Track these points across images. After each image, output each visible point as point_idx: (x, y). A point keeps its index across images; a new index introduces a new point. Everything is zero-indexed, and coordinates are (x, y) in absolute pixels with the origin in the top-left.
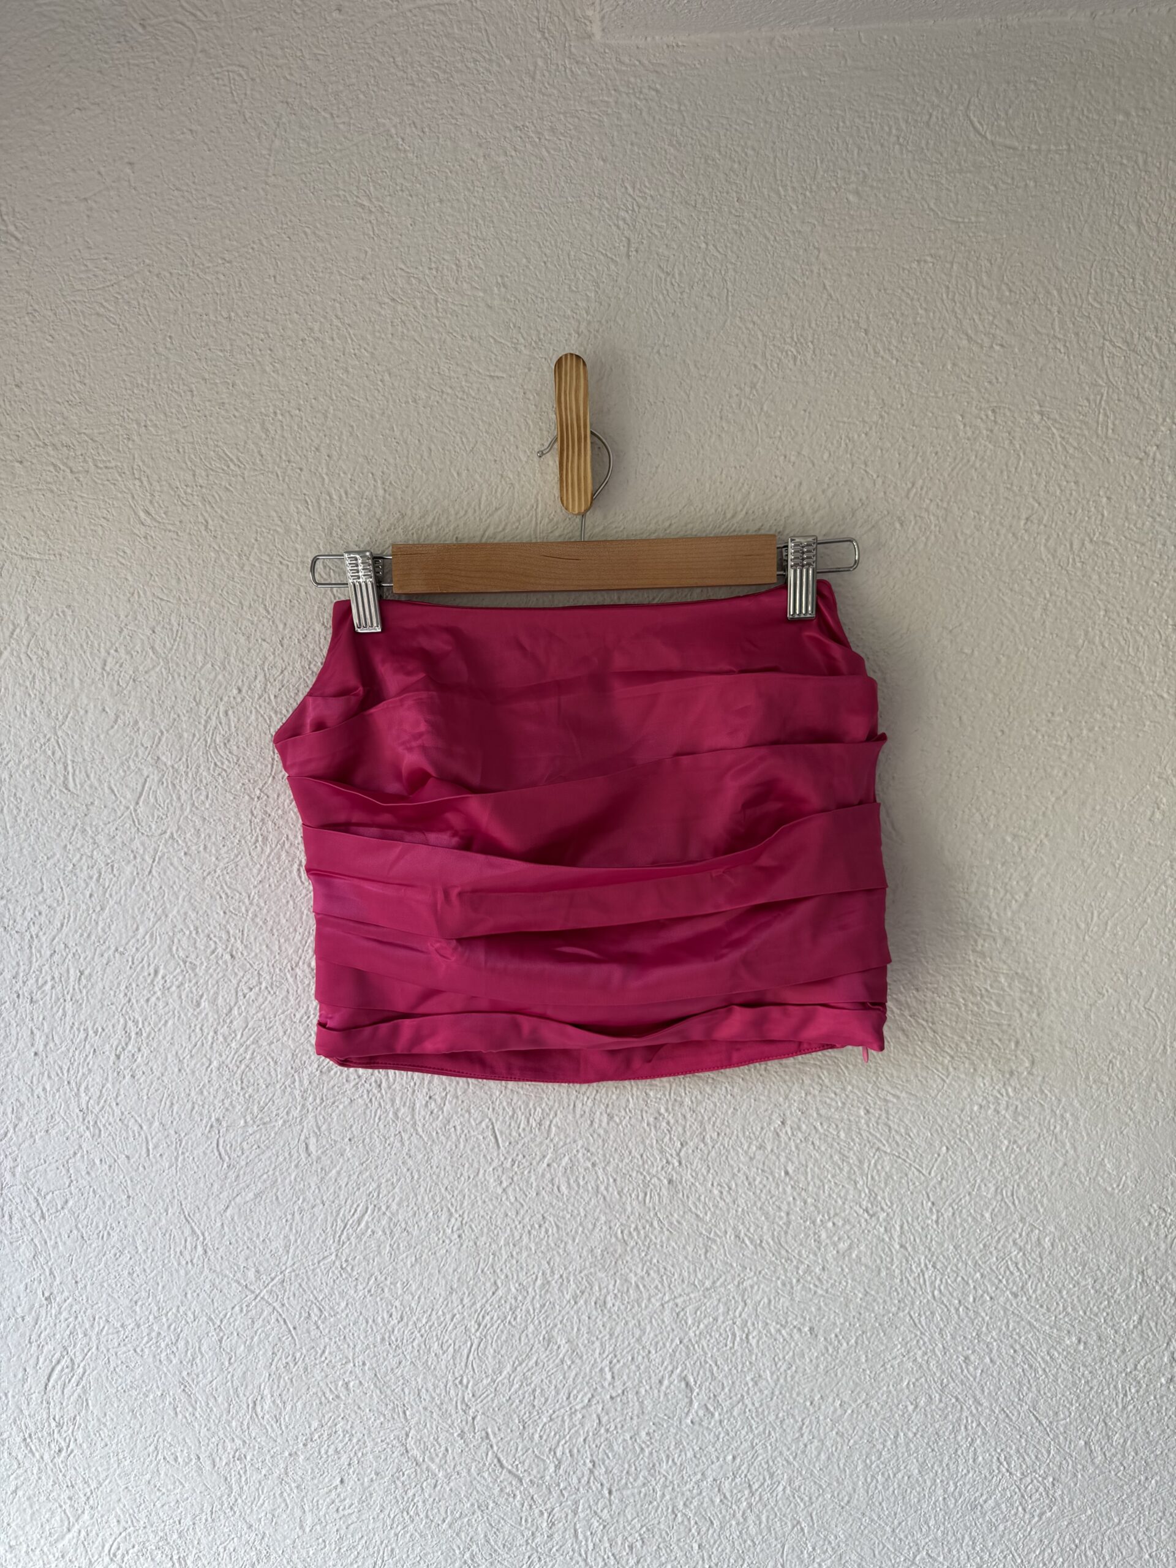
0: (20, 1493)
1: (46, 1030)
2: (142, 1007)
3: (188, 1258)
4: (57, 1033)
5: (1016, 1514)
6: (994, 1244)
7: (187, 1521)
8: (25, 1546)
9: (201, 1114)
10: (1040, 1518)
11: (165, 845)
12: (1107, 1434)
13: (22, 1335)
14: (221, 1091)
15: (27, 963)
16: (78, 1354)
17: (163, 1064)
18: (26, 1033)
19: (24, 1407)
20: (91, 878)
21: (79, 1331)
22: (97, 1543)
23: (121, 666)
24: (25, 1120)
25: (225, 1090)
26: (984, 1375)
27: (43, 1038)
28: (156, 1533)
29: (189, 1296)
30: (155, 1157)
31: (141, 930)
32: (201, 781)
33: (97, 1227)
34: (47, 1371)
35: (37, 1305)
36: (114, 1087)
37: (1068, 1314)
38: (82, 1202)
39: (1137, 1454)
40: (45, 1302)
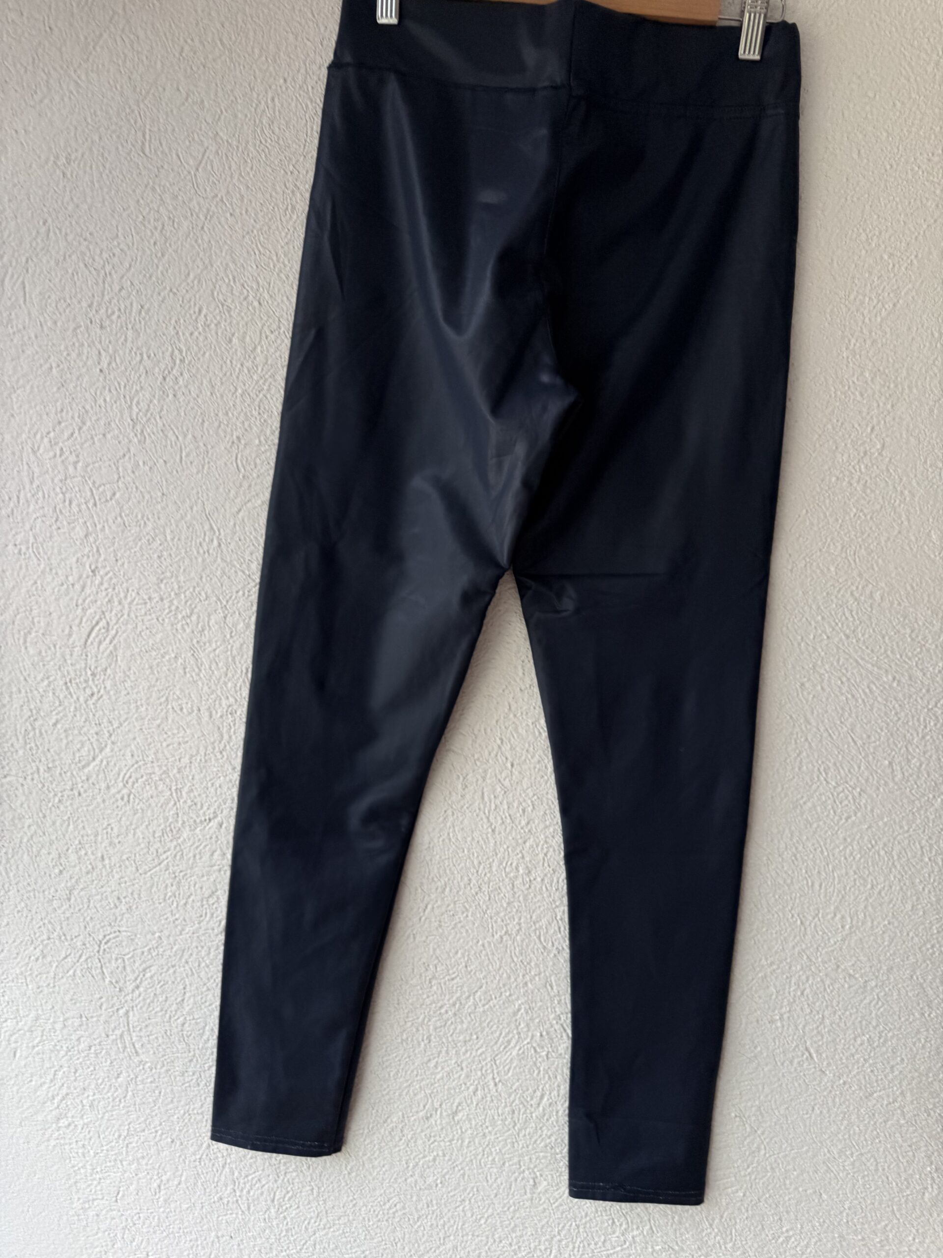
0: (59, 726)
1: (111, 351)
2: (186, 340)
3: (206, 548)
4: (119, 355)
5: (828, 816)
6: (836, 592)
7: (186, 760)
8: (59, 768)
9: (225, 432)
10: (847, 819)
11: (216, 207)
12: (907, 758)
13: (71, 599)
14: (242, 414)
15: (100, 294)
16: (113, 618)
17: (199, 387)
18: (94, 352)
19: (68, 657)
20: (156, 228)
21: (116, 600)
22: (114, 772)
23: (195, 53)
24: (88, 424)
25: (246, 414)
26: (815, 700)
27: (108, 358)
28: (160, 767)
29: (204, 580)
30: (186, 463)
31: (192, 276)
32: (248, 155)
33: (137, 516)
34: (88, 630)
35: (84, 576)
36: (159, 401)
37: (888, 656)
38: (127, 495)
39: (929, 775)
40: (91, 574)
